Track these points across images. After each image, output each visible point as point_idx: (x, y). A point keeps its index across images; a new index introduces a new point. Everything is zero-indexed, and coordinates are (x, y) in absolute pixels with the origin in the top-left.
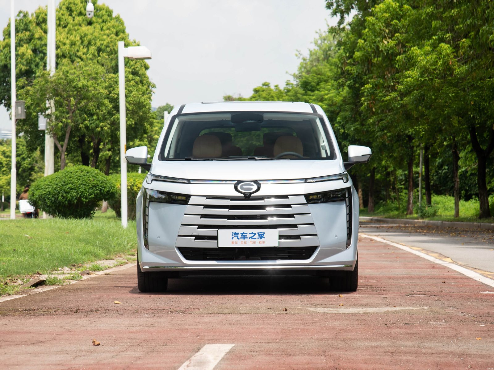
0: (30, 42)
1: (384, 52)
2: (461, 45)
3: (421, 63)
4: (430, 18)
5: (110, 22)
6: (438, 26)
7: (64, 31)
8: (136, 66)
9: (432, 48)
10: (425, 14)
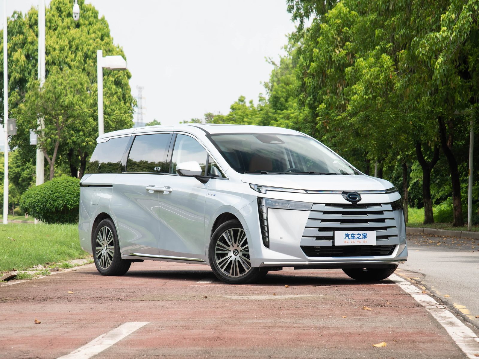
0: (23, 47)
1: (336, 63)
2: (400, 57)
3: (366, 77)
4: (374, 26)
5: (96, 25)
6: (380, 35)
7: (54, 33)
8: (119, 75)
9: (376, 59)
10: (369, 21)
